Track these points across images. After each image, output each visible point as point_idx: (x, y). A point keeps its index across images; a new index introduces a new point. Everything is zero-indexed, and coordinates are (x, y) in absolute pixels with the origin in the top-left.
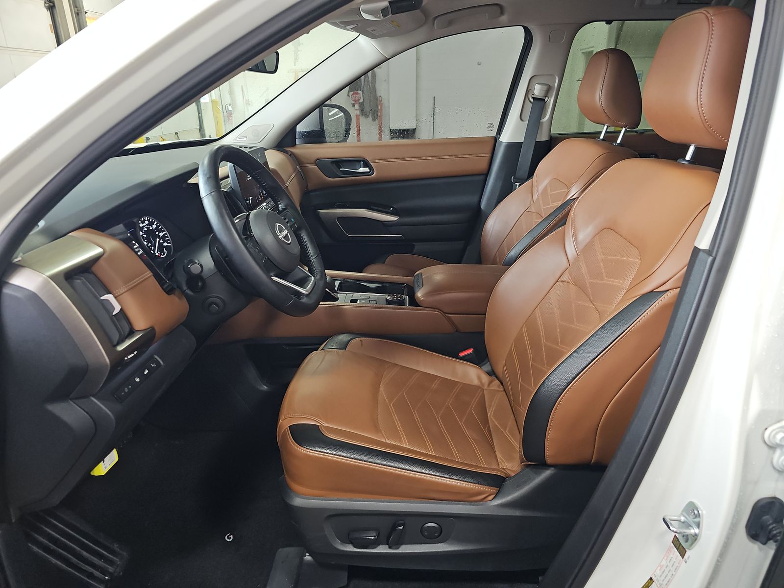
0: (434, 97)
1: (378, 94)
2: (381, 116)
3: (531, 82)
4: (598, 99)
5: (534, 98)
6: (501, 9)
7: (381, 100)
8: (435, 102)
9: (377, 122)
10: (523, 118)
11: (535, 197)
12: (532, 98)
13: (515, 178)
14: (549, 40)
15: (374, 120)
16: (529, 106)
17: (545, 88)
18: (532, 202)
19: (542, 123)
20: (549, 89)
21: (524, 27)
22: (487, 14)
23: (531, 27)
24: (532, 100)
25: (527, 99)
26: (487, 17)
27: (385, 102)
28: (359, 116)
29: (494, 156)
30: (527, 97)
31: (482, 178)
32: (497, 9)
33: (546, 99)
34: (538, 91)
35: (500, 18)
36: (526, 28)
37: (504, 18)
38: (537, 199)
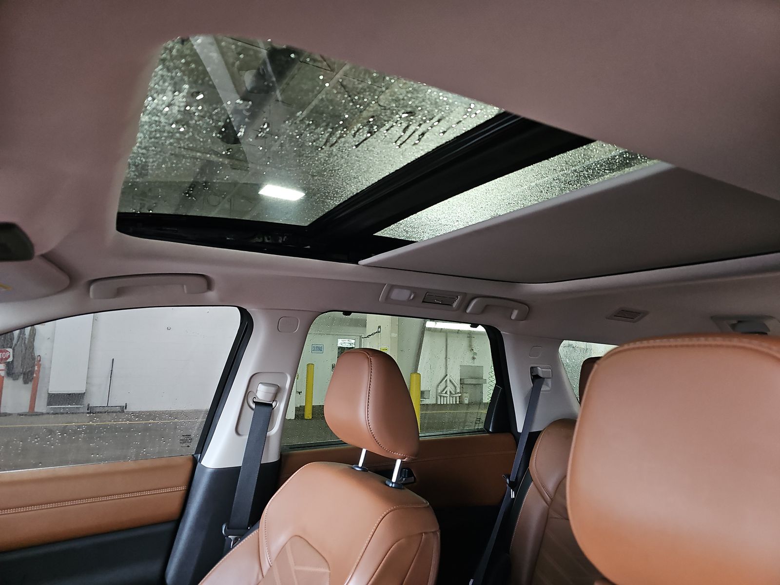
0: (113, 359)
1: (37, 353)
2: (38, 378)
3: (252, 381)
4: (364, 417)
5: (257, 403)
6: (209, 283)
7: (40, 360)
8: (114, 364)
9: (30, 385)
10: (240, 432)
11: (266, 567)
12: (254, 402)
13: (228, 527)
14: (278, 328)
15: (26, 382)
16: (249, 415)
17: (273, 390)
18: (260, 576)
19: (269, 437)
20: (278, 391)
21: (240, 309)
22: (185, 287)
23: (250, 309)
24: (253, 406)
25: (246, 404)
26: (186, 291)
27: (44, 362)
28: (3, 377)
29: (192, 488)
30: (246, 401)
31: (169, 527)
32: (203, 281)
33: (274, 404)
34: (262, 393)
35: (205, 294)
36: (243, 312)
37: (212, 295)
38: (269, 570)
